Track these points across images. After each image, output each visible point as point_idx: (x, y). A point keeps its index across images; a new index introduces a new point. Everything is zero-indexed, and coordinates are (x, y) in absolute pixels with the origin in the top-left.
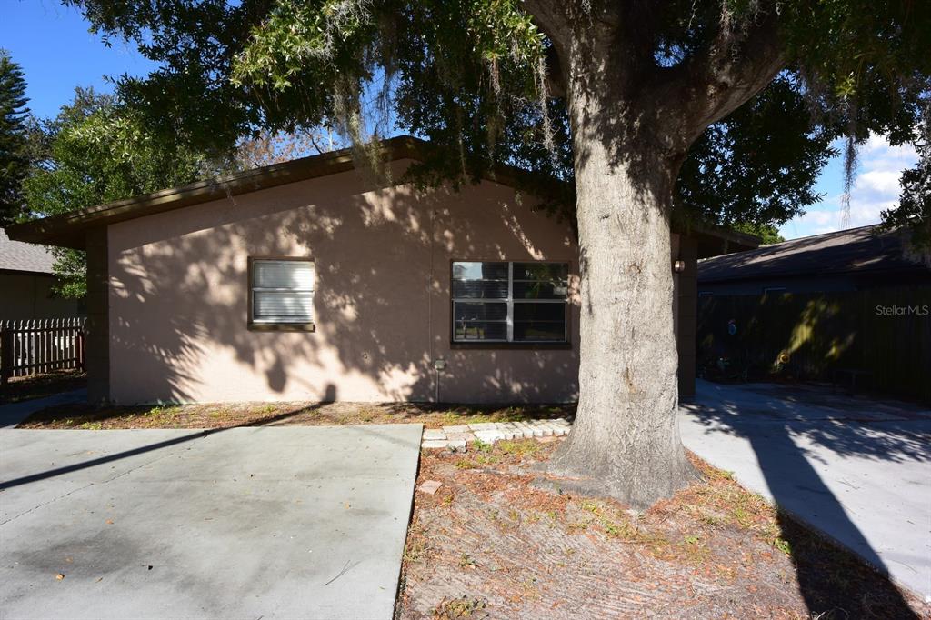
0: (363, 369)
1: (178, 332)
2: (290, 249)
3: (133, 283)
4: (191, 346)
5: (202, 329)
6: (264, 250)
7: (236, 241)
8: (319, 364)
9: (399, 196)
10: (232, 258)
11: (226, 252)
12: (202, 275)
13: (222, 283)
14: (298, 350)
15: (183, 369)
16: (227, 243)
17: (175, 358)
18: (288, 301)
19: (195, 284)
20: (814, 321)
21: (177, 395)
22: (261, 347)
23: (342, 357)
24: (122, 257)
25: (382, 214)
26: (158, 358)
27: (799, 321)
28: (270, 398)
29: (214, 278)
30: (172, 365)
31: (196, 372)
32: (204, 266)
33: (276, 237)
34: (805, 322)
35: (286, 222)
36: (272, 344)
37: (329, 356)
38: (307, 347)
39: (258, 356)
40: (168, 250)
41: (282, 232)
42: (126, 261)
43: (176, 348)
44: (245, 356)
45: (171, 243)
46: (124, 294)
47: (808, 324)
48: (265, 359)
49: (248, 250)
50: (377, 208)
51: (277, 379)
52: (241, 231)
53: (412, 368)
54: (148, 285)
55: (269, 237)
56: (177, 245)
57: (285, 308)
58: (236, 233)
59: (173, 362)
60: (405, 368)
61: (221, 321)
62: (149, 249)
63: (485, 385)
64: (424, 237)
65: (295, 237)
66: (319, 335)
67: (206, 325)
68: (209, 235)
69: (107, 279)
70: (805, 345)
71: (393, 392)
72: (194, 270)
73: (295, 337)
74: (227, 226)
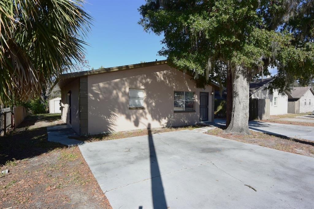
0: (157, 119)
1: (110, 110)
2: (140, 87)
3: (96, 95)
4: (113, 114)
5: (117, 110)
6: (134, 87)
7: (126, 84)
8: (147, 119)
9: (164, 74)
10: (125, 88)
11: (124, 87)
12: (117, 93)
13: (122, 96)
14: (142, 115)
15: (111, 122)
16: (124, 84)
17: (109, 118)
18: (137, 101)
19: (115, 96)
20: (223, 105)
21: (109, 130)
22: (133, 115)
23: (152, 116)
24: (93, 86)
25: (161, 78)
26: (104, 119)
27: (219, 105)
28: (135, 128)
29: (120, 95)
30: (108, 121)
31: (115, 122)
32: (118, 90)
33: (137, 83)
34: (221, 105)
35: (139, 79)
36: (135, 113)
37: (149, 116)
38: (144, 114)
39: (132, 117)
40: (107, 86)
41: (138, 82)
42: (94, 88)
43: (109, 116)
44: (128, 117)
45: (108, 83)
46: (93, 98)
47: (221, 106)
48: (133, 118)
49: (129, 86)
50: (159, 77)
51: (136, 123)
52: (128, 81)
53: (167, 118)
54: (101, 96)
55: (135, 83)
56: (110, 84)
57: (136, 103)
58: (126, 81)
59: (108, 120)
60: (165, 119)
61: (122, 107)
62: (101, 85)
63: (181, 121)
64: (169, 85)
65: (141, 84)
66: (146, 110)
67: (118, 108)
68: (119, 81)
69: (87, 93)
70: (221, 110)
71: (163, 125)
72: (115, 92)
73: (141, 111)
74: (124, 79)
